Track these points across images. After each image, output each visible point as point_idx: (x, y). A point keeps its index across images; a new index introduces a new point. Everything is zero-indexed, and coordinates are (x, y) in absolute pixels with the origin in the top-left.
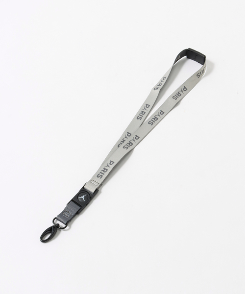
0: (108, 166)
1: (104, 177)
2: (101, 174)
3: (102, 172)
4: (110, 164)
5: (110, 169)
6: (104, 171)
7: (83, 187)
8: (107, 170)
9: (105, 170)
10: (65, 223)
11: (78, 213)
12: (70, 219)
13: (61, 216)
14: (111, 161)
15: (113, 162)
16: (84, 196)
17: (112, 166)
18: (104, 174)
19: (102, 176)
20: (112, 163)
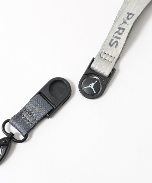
0: (125, 22)
1: (121, 43)
2: (115, 40)
3: (117, 35)
4: (128, 18)
5: (128, 28)
6: (118, 32)
7: (89, 67)
8: (124, 29)
9: (121, 30)
10: (25, 133)
11: (50, 114)
12: (31, 126)
13: (18, 118)
14: (129, 14)
15: (133, 15)
16: (93, 84)
17: (131, 22)
18: (119, 38)
19: (117, 42)
20: (130, 16)
